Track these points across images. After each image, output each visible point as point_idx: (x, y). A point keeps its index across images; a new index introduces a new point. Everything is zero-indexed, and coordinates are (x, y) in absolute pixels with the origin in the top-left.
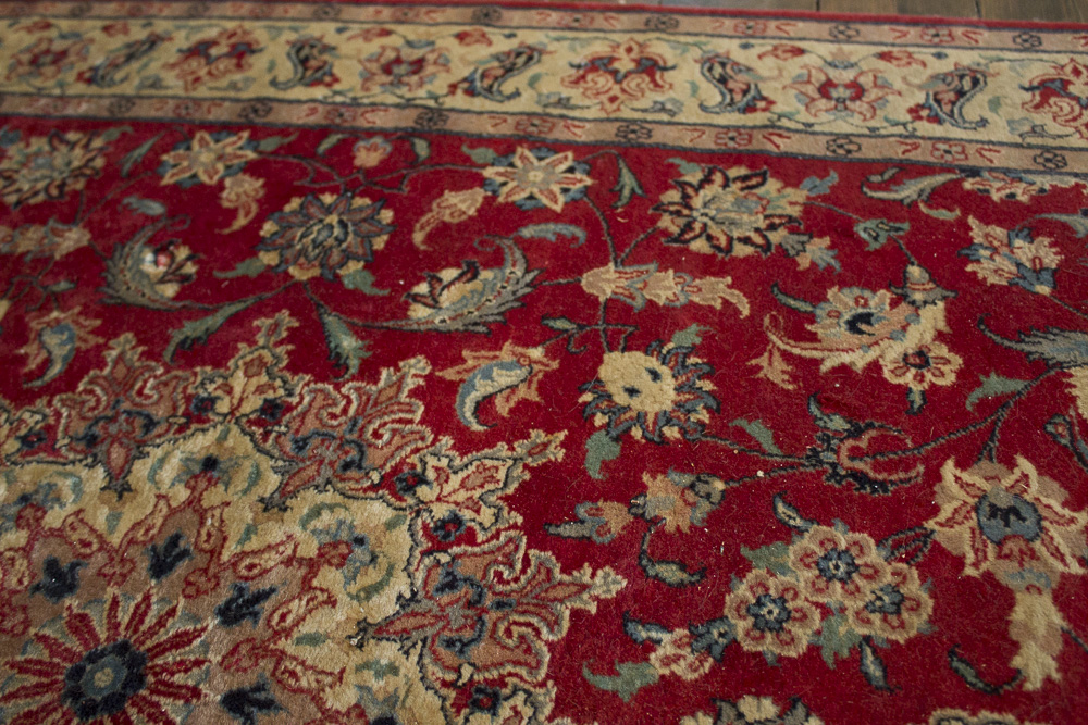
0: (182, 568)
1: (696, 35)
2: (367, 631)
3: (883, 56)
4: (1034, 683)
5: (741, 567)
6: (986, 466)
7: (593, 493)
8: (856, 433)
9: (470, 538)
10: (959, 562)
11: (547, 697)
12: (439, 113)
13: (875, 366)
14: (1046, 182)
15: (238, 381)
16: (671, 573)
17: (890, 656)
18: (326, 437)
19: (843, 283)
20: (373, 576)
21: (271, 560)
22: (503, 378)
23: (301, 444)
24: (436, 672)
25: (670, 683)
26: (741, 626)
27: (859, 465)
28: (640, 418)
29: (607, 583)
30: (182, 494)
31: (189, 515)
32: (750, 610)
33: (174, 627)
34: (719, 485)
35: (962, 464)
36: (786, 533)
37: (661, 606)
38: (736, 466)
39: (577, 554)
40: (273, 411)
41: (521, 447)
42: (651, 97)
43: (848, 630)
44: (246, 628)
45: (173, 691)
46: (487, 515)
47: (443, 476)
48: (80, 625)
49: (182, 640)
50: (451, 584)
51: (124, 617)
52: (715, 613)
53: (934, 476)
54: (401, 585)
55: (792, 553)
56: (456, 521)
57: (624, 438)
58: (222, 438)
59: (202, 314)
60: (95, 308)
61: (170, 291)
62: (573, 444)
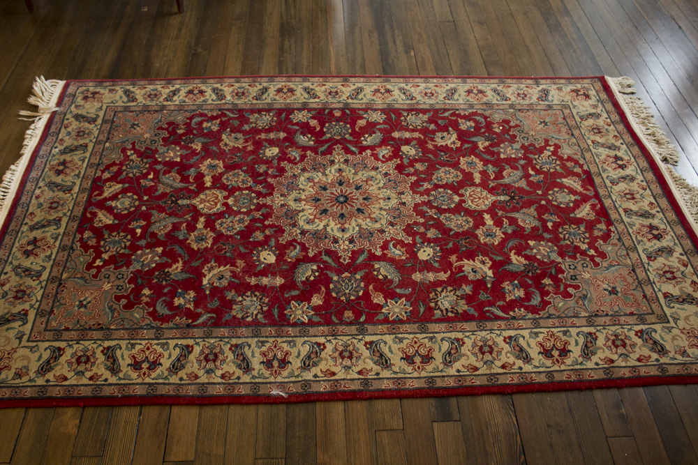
0: (344, 184)
2: (380, 188)
3: (436, 86)
4: (477, 183)
5: (433, 174)
6: (467, 157)
7: (407, 167)
8: (446, 155)
9: (390, 175)
10: (465, 170)
11: (411, 192)
12: (347, 104)
13: (446, 145)
14: (471, 111)
15: (337, 157)
16: (423, 176)
17: (457, 182)
18: (358, 164)
19: (438, 132)
20: (377, 181)
21: (359, 181)
22: (385, 152)
23: (355, 165)
24: (394, 192)
25: (427, 189)
26: (436, 181)
27: (448, 159)
28: (411, 156)
29: (414, 178)
30: (338, 174)
31: (341, 177)
32: (436, 179)
34: (427, 164)
35: (463, 157)
36: (439, 169)
37: (424, 180)
38: (428, 160)
39: (408, 175)
40: (346, 161)
41: (393, 162)
42: (391, 98)
43: (451, 180)
44: (361, 190)
45: (355, 199)
46: (391, 172)
47: (382, 167)
48: (332, 193)
49: (351, 193)
50: (390, 181)
51: (339, 192)
52: (431, 180)
53: (459, 159)
54: (382, 182)
55: (440, 171)
56: (387, 173)
57: (409, 159)
58: (340, 165)
59: (322, 146)
60: (298, 147)
61: (312, 143)
62: (401, 160)
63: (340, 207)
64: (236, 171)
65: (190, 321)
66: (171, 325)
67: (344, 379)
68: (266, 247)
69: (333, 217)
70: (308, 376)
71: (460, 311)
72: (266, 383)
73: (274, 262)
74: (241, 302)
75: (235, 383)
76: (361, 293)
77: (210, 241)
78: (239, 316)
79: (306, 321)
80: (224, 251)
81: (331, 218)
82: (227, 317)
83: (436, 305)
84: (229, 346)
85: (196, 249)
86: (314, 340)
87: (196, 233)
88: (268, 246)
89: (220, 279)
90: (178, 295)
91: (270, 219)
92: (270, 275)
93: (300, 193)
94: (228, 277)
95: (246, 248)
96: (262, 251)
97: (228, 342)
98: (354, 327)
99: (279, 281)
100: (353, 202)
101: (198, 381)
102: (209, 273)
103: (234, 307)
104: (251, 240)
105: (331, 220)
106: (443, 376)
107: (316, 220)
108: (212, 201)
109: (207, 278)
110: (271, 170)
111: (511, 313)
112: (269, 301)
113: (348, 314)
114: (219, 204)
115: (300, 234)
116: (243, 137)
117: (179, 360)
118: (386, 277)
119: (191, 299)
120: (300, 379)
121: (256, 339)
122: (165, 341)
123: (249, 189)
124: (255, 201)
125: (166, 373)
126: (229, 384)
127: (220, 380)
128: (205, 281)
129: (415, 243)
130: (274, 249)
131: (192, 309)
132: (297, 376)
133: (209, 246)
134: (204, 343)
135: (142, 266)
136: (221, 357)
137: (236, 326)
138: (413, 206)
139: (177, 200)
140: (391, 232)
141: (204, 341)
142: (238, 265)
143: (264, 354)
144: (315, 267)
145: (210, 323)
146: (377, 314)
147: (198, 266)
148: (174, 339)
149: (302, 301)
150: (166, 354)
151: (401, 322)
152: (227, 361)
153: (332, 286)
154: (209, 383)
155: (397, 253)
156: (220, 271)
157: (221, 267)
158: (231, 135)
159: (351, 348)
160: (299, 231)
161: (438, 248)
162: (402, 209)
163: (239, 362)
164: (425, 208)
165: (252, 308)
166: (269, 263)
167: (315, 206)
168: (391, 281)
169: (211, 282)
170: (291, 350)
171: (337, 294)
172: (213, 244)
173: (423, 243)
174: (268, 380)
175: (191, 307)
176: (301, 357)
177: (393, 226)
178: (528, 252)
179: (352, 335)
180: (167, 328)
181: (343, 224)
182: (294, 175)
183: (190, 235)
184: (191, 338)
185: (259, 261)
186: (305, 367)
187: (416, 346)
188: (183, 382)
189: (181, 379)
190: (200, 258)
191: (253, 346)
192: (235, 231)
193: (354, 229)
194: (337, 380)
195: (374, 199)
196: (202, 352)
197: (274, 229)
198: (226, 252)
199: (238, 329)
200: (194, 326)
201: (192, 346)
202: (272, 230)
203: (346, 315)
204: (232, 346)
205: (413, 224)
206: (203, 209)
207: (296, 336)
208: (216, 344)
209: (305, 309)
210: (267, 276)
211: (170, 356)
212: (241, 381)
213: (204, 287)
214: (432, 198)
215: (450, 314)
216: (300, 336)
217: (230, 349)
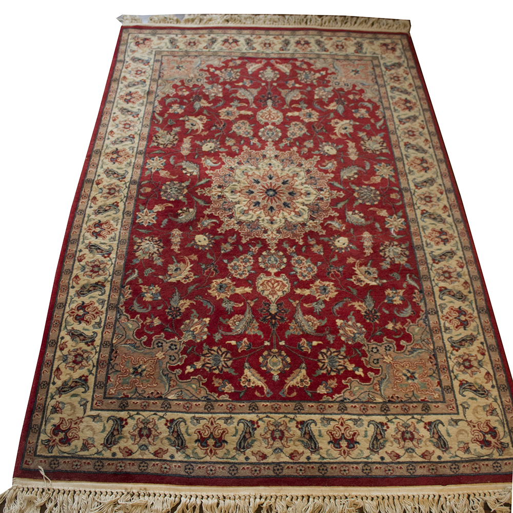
0: (252, 190)
1: (103, 146)
2: (258, 169)
4: (252, 113)
5: (240, 136)
6: (220, 114)
7: (230, 150)
8: (216, 126)
10: (236, 118)
11: (262, 151)
12: (132, 182)
13: (203, 124)
15: (214, 193)
16: (242, 142)
17: (251, 124)
18: (224, 179)
19: (184, 127)
20: (249, 169)
21: (248, 180)
22: (209, 162)
23: (226, 182)
24: (262, 160)
25: (259, 141)
26: (249, 136)
27: (222, 126)
28: (216, 146)
30: (239, 194)
31: (242, 192)
32: (247, 135)
33: (261, 187)
34: (227, 138)
35: (220, 117)
36: (234, 132)
37: (247, 142)
38: (223, 137)
39: (241, 150)
40: (221, 187)
41: (222, 158)
42: (129, 151)
43: (248, 127)
44: (260, 180)
46: (236, 160)
47: (230, 165)
48: (264, 199)
49: (264, 187)
50: (248, 162)
51: (261, 194)
53: (222, 119)
54: (250, 166)
55: (237, 131)
56: (238, 163)
57: (220, 148)
58: (227, 192)
59: (197, 202)
60: (198, 220)
61: (191, 210)
62: (222, 153)
63: (282, 195)
64: (229, 268)
65: (416, 291)
66: (422, 304)
67: (448, 202)
68: (330, 243)
69: (294, 199)
70: (450, 220)
71: (382, 140)
72: (461, 242)
73: (346, 239)
74: (391, 259)
75: (465, 259)
76: (373, 188)
77: (327, 283)
78: (406, 259)
79: (403, 220)
80: (337, 272)
81: (294, 201)
82: (408, 266)
83: (378, 151)
84: (434, 265)
85: (337, 293)
86: (419, 216)
87: (317, 295)
88: (328, 241)
89: (369, 273)
90: (390, 302)
91: (297, 241)
92: (362, 241)
93: (263, 220)
94: (366, 268)
95: (333, 257)
96: (335, 246)
97: (432, 265)
98: (405, 194)
99: (366, 235)
100: (275, 186)
101: (469, 281)
102: (364, 282)
103: (397, 262)
104: (322, 254)
105: (297, 201)
106: (435, 155)
107: (297, 210)
108: (273, 284)
109: (368, 282)
110: (229, 240)
111: (380, 117)
112: (388, 241)
113: (393, 196)
114: (278, 279)
115: (313, 220)
116: (176, 263)
117: (454, 296)
118: (355, 174)
119: (394, 292)
120: (453, 224)
121: (425, 248)
122: (438, 307)
123: (256, 257)
124: (273, 251)
125: (467, 303)
126: (466, 263)
127: (465, 269)
128: (374, 283)
129: (320, 155)
130: (332, 238)
131: (403, 291)
132: (452, 226)
133: (332, 283)
134: (435, 280)
135: (360, 333)
136: (445, 269)
137: (416, 261)
138: (278, 151)
139: (271, 314)
140: (309, 166)
141: (434, 280)
142: (352, 262)
143: (438, 243)
144: (350, 213)
145: (416, 278)
146: (390, 182)
147: (357, 290)
148: (435, 301)
149: (385, 221)
150: (450, 305)
151: (395, 170)
152: (447, 265)
153: (368, 204)
154: (469, 275)
155: (331, 166)
156: (361, 273)
157: (356, 273)
158: (170, 275)
159: (423, 197)
160: (311, 221)
161: (324, 143)
162: (282, 158)
163: (447, 258)
164: (281, 145)
165: (397, 251)
166: (348, 241)
167: (279, 211)
168: (359, 171)
169: (374, 279)
170: (431, 228)
171: (375, 201)
172: (330, 281)
173: (319, 150)
174: (458, 241)
175: (401, 292)
176: (436, 223)
177: (302, 165)
178: (326, 101)
179: (412, 196)
180: (426, 306)
181: (302, 194)
182: (237, 223)
183: (319, 299)
184: (433, 289)
185: (346, 248)
186: (443, 221)
187: (414, 165)
188: (472, 291)
189: (470, 292)
190: (348, 289)
191: (432, 250)
192: (312, 266)
193: (307, 187)
194: (450, 205)
195: (270, 173)
196: (444, 281)
197: (309, 238)
198: (339, 271)
199: (418, 259)
200: (420, 288)
201: (440, 288)
202: (310, 239)
203: (394, 197)
204: (434, 262)
205: (300, 154)
206: (283, 292)
207: (418, 225)
208: (435, 272)
209: (392, 220)
210: (363, 243)
211: (451, 302)
212: (463, 256)
213: (380, 284)
214: (270, 140)
215: (385, 145)
216: (418, 223)
217: (437, 263)
